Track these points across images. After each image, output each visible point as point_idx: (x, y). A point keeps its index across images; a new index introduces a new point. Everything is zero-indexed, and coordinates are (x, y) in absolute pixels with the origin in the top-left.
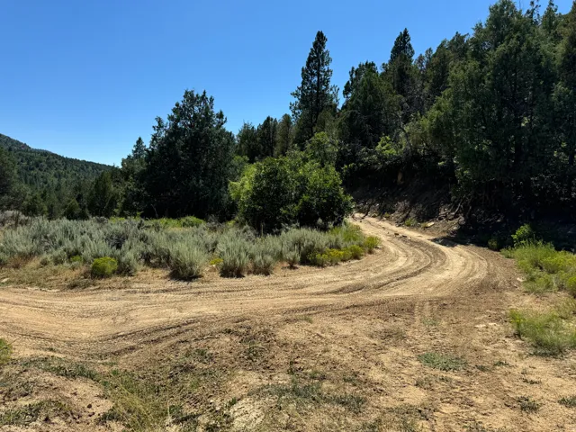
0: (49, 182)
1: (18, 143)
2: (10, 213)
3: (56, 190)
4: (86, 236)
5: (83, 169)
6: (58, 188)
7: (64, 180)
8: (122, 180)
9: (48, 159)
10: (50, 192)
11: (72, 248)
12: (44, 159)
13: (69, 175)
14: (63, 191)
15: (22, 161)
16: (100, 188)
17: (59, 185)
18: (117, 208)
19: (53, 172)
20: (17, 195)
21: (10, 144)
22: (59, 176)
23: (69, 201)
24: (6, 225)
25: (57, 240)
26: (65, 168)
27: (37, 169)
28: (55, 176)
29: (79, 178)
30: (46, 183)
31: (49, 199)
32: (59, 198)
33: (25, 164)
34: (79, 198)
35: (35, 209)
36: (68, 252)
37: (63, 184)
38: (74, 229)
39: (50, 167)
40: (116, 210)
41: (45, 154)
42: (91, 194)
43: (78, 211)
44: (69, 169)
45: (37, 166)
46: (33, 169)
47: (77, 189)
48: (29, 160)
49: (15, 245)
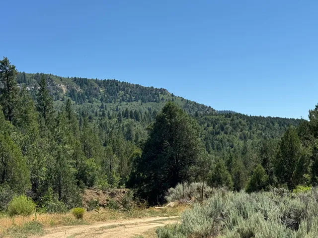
0: (235, 145)
1: (203, 106)
2: (195, 185)
3: (243, 154)
4: (259, 215)
5: (268, 126)
6: (244, 151)
7: (249, 141)
8: (312, 136)
9: (232, 120)
10: (236, 157)
11: (246, 229)
12: (228, 120)
13: (255, 136)
14: (248, 154)
15: (208, 126)
16: (287, 150)
17: (245, 148)
18: (307, 173)
19: (239, 134)
20: (202, 164)
21: (196, 109)
22: (244, 138)
23: (256, 166)
24: (193, 198)
25: (231, 219)
26: (250, 128)
27: (223, 133)
28: (240, 138)
29: (265, 138)
30: (232, 147)
31: (235, 165)
32: (245, 164)
33: (211, 128)
34: (265, 162)
35: (220, 178)
36: (242, 234)
37: (249, 147)
38: (248, 205)
39: (235, 128)
40: (306, 176)
41: (229, 115)
42: (278, 157)
43: (264, 178)
44: (254, 129)
45: (222, 129)
46: (218, 133)
47: (264, 151)
48: (214, 123)
49: (191, 224)
